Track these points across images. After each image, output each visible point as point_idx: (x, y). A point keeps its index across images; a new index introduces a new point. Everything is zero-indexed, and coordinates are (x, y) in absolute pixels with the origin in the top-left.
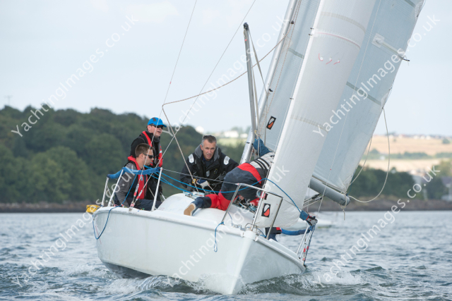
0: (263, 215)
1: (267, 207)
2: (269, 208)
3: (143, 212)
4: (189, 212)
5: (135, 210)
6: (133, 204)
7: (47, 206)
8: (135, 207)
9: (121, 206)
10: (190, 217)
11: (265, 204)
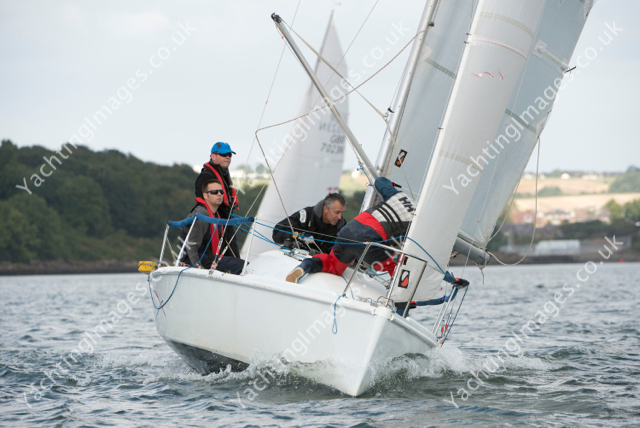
7: (10, 267)
10: (295, 285)
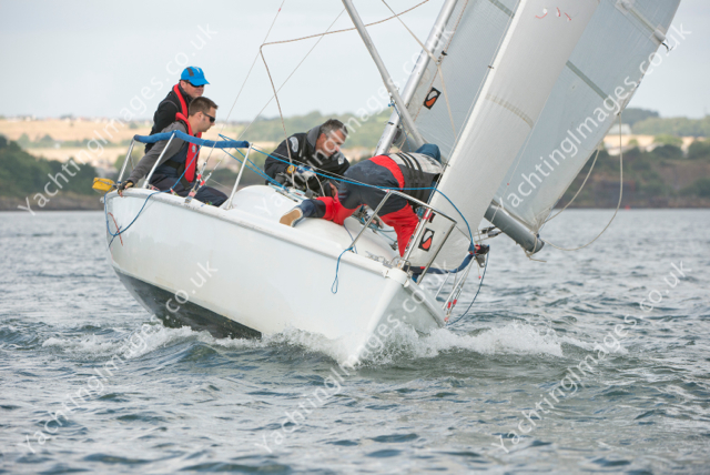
0: (420, 247)
1: (429, 234)
2: (431, 237)
3: (209, 208)
4: (290, 220)
5: (196, 203)
6: (193, 192)
8: (196, 197)
9: (170, 192)
11: (427, 230)
